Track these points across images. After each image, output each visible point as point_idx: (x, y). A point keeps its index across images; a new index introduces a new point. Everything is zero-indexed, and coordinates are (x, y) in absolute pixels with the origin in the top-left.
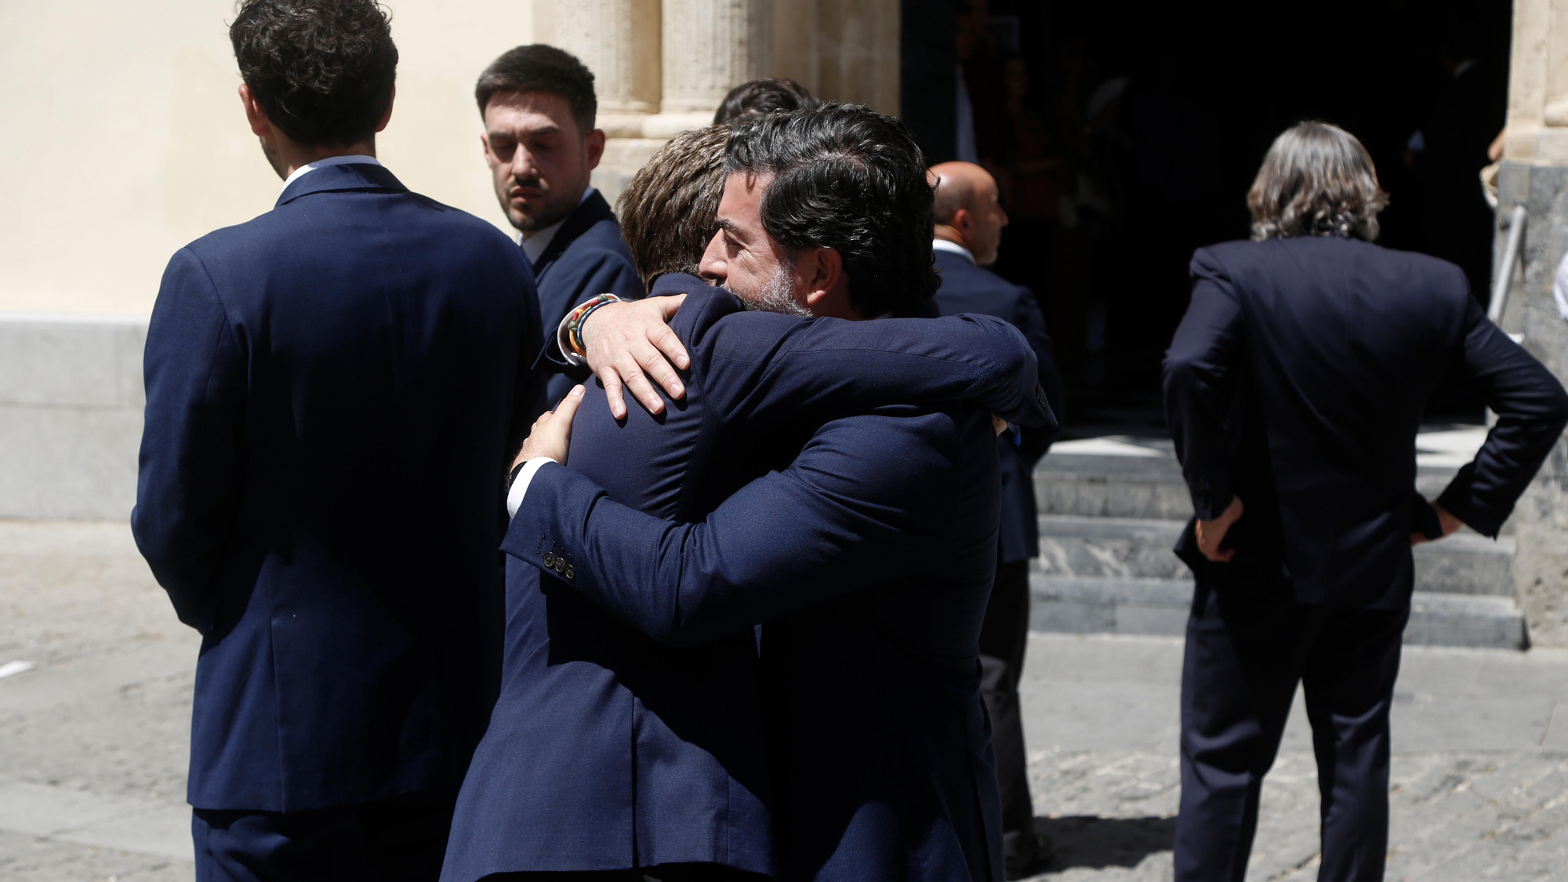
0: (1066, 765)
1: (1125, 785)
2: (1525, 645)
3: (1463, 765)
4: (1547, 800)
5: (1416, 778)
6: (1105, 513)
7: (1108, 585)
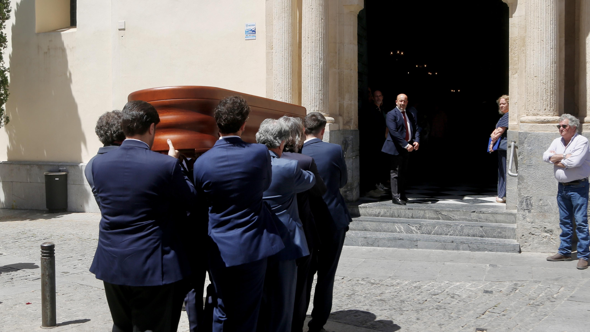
0: (414, 285)
1: (431, 291)
2: (520, 252)
3: (516, 284)
4: (540, 295)
5: (505, 288)
6: (412, 217)
7: (415, 236)
